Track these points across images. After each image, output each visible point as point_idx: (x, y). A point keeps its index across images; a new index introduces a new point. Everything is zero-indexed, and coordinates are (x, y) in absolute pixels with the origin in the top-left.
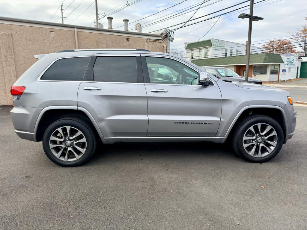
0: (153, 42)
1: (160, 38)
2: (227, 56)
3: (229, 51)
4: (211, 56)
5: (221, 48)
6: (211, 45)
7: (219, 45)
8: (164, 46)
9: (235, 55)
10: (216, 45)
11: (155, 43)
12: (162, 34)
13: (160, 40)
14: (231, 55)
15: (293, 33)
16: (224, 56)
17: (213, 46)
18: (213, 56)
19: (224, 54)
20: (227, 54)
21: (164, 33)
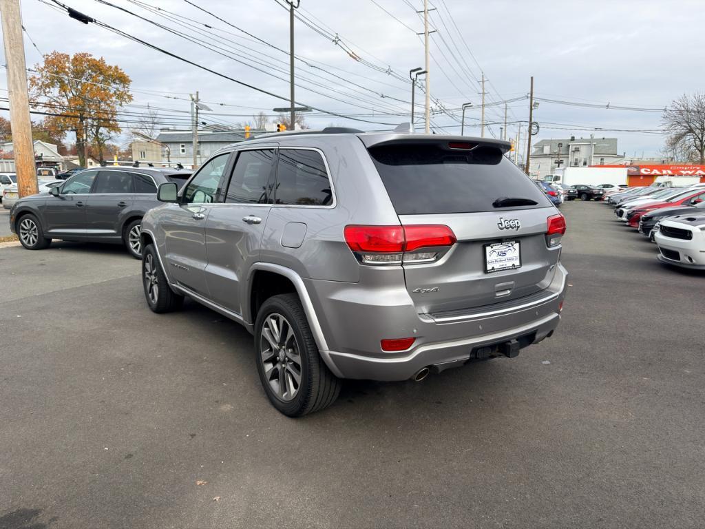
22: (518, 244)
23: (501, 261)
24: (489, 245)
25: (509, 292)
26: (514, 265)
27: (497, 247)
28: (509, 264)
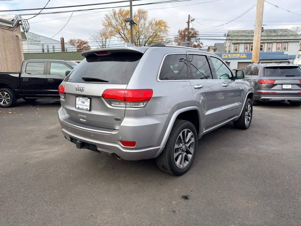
0: (2, 29)
1: (11, 26)
2: (45, 52)
3: (45, 47)
4: (28, 51)
5: (38, 42)
6: (26, 38)
7: (35, 39)
8: (17, 36)
9: (52, 52)
10: (31, 39)
11: (6, 30)
12: (13, 21)
13: (12, 27)
14: (48, 51)
15: (93, 35)
16: (42, 52)
17: (28, 39)
18: (29, 50)
19: (42, 50)
20: (45, 50)
21: (15, 20)
22: (89, 99)
23: (82, 105)
24: (77, 97)
25: (85, 121)
26: (87, 109)
27: (81, 99)
28: (85, 108)
